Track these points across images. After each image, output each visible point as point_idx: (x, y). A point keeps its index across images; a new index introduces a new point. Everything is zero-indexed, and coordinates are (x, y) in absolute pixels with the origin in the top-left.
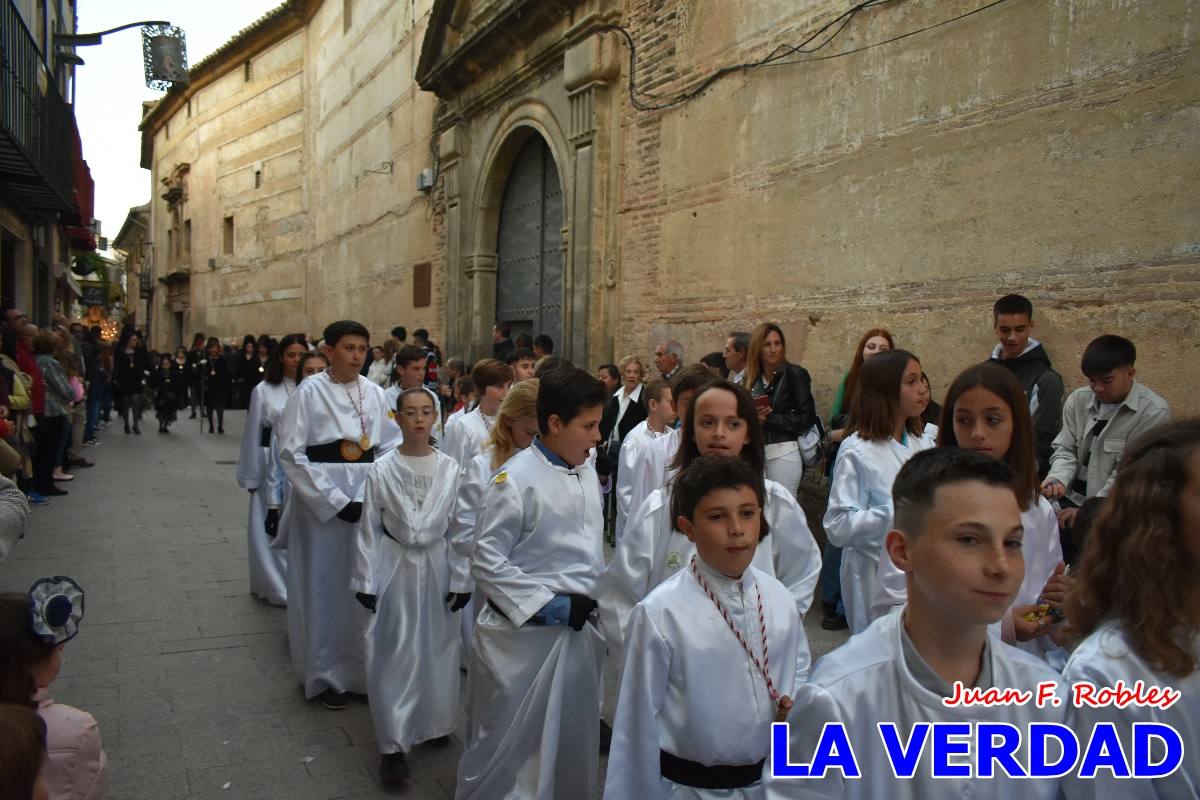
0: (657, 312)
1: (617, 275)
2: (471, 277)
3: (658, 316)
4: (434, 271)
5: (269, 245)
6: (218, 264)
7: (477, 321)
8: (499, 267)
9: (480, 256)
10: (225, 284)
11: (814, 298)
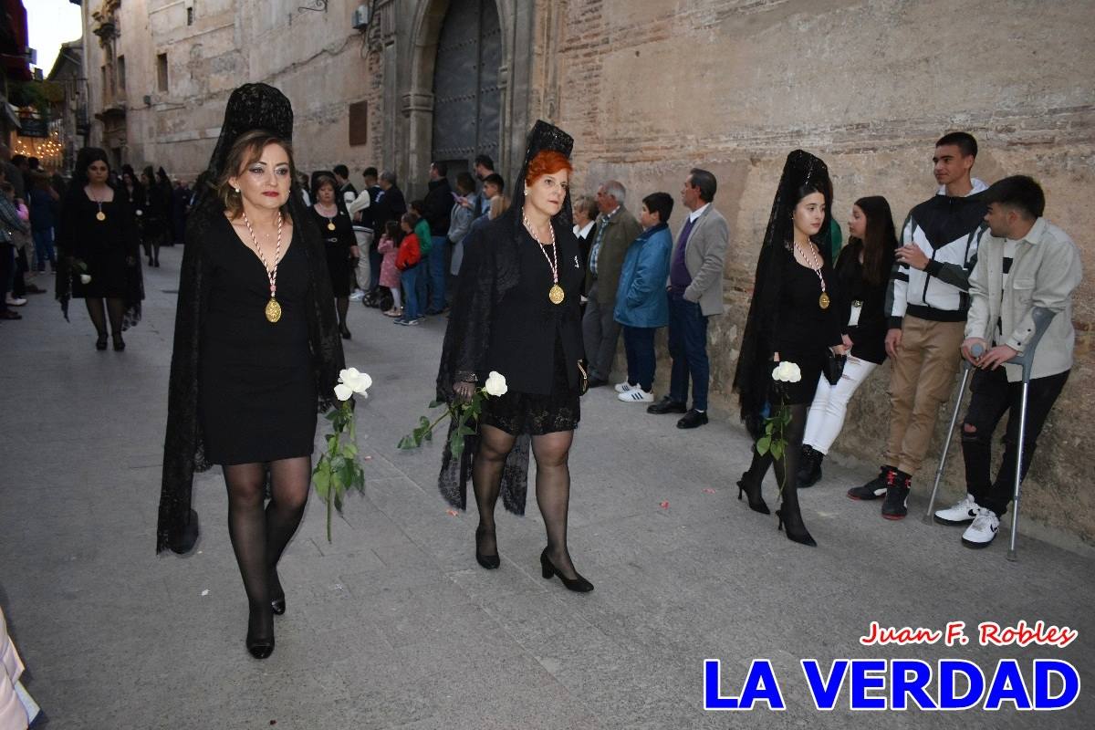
0: (595, 152)
1: (556, 114)
2: (408, 116)
3: (598, 155)
4: (370, 110)
5: (203, 82)
6: (153, 101)
7: (413, 160)
8: (434, 108)
9: (416, 95)
10: (161, 121)
11: (756, 139)
